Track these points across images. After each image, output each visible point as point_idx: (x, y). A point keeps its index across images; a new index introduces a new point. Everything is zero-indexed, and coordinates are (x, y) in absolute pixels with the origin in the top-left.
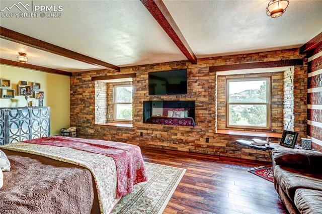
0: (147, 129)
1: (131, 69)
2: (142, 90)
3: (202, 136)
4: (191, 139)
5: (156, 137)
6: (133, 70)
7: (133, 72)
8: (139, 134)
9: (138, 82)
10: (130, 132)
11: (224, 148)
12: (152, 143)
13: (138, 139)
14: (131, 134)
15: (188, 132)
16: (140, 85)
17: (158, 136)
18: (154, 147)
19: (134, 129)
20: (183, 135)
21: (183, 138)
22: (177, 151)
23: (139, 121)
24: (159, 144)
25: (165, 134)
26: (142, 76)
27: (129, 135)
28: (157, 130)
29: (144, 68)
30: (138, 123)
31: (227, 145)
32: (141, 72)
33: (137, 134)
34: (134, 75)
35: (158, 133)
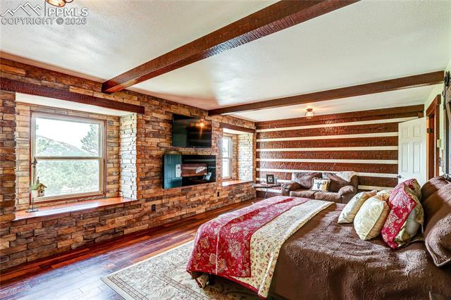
0: (161, 198)
1: (136, 98)
2: (154, 137)
3: (215, 192)
4: (207, 197)
5: (174, 206)
6: (138, 100)
7: (138, 103)
8: (150, 208)
9: (147, 122)
10: (133, 211)
11: (226, 198)
12: (168, 216)
13: (147, 217)
14: (134, 214)
15: (205, 190)
16: (151, 128)
17: (176, 203)
18: (171, 221)
19: (140, 202)
20: (201, 195)
21: (200, 198)
22: (196, 215)
23: (148, 188)
24: (178, 214)
25: (183, 198)
26: (154, 114)
27: (130, 217)
28: (174, 196)
29: (157, 103)
30: (147, 191)
31: (229, 195)
32: (153, 107)
33: (146, 210)
34: (140, 110)
35: (175, 200)
